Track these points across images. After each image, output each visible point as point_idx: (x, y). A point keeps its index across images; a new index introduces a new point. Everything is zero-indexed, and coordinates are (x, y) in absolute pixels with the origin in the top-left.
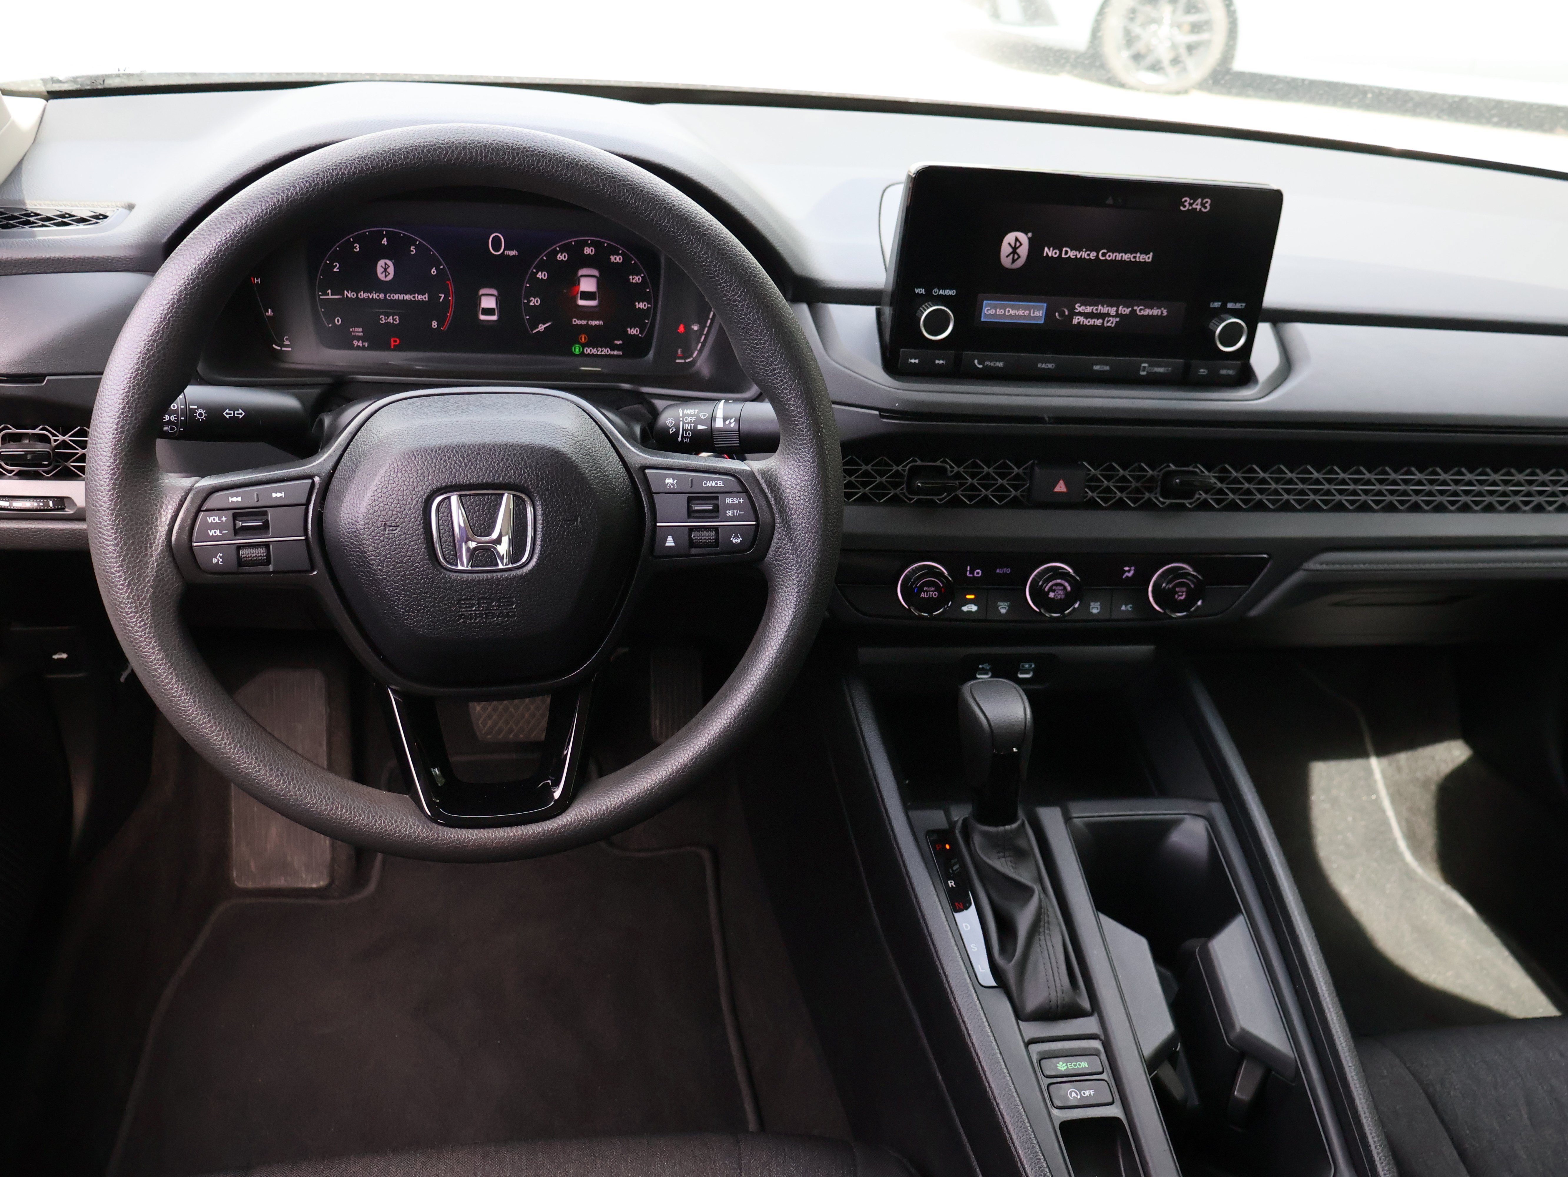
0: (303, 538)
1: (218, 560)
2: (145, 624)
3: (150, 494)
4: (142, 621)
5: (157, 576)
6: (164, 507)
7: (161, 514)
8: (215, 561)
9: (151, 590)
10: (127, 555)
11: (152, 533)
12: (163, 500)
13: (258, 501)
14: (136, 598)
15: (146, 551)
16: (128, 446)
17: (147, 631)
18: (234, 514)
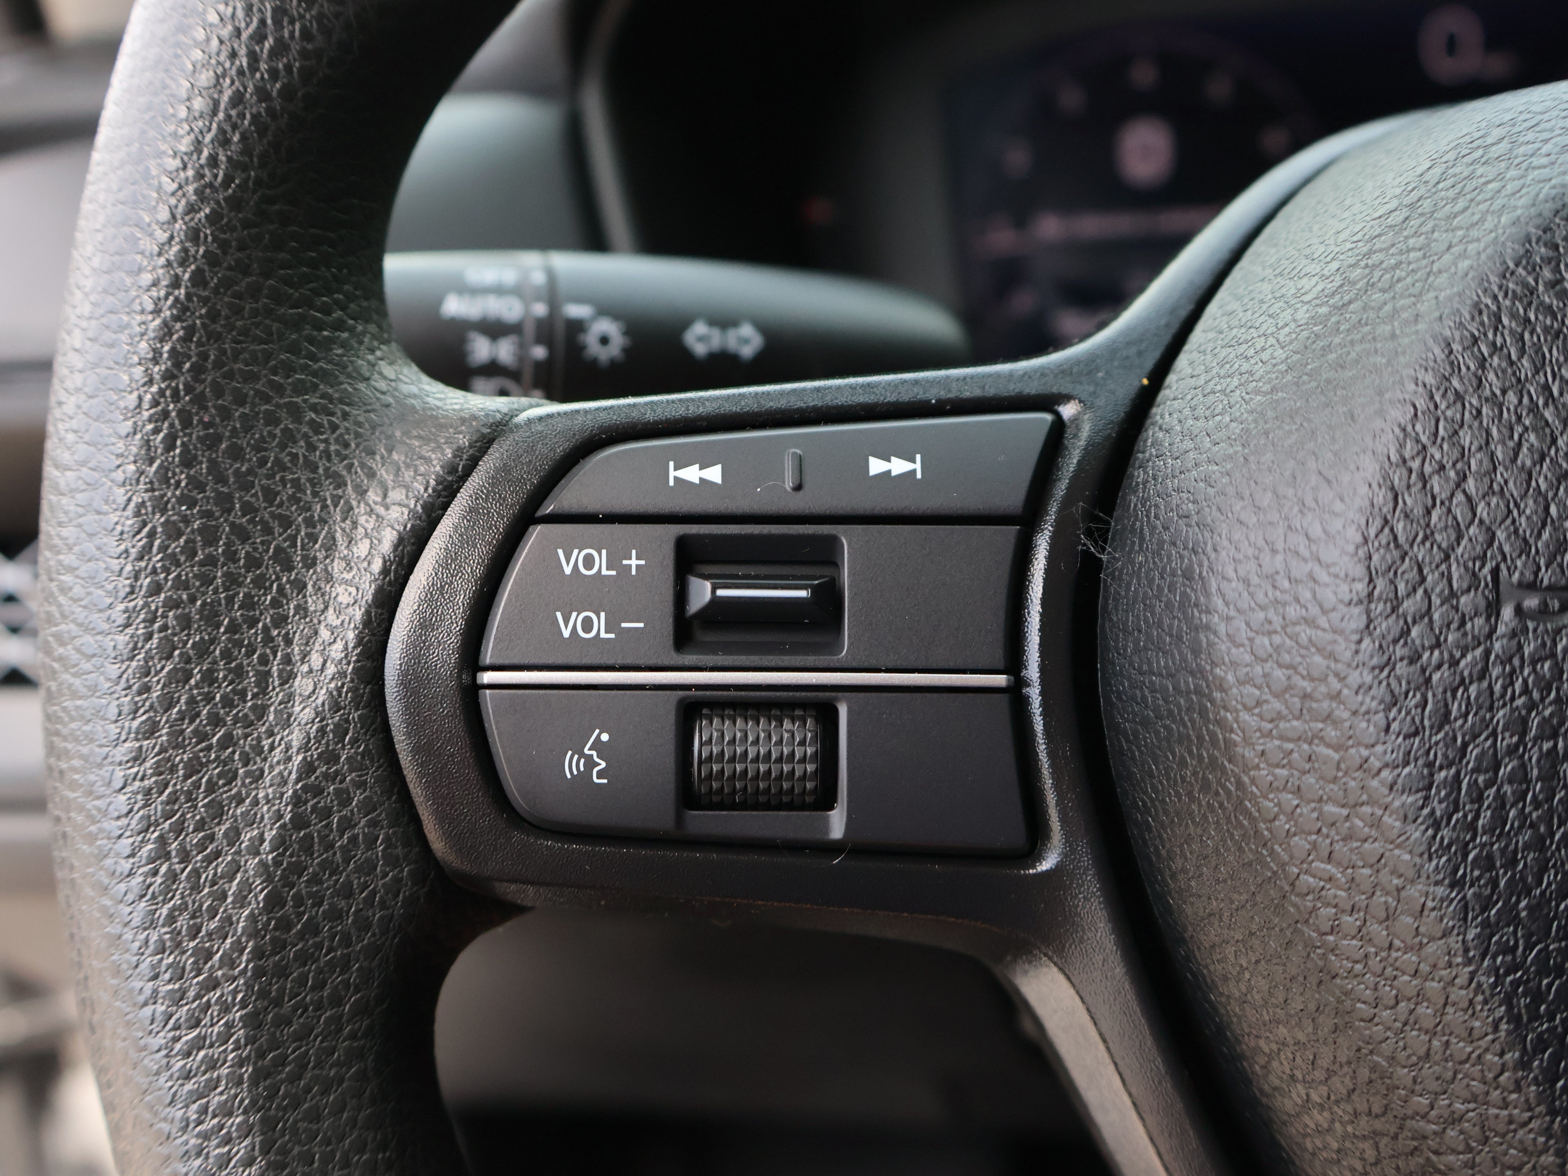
0: (1000, 680)
1: (591, 764)
2: (212, 1064)
3: (317, 428)
4: (199, 1044)
5: (299, 822)
6: (373, 496)
7: (355, 524)
8: (571, 765)
9: (259, 896)
10: (168, 703)
11: (302, 610)
12: (375, 463)
13: (798, 488)
14: (183, 922)
15: (264, 691)
16: (228, 180)
17: (216, 1100)
18: (682, 545)
